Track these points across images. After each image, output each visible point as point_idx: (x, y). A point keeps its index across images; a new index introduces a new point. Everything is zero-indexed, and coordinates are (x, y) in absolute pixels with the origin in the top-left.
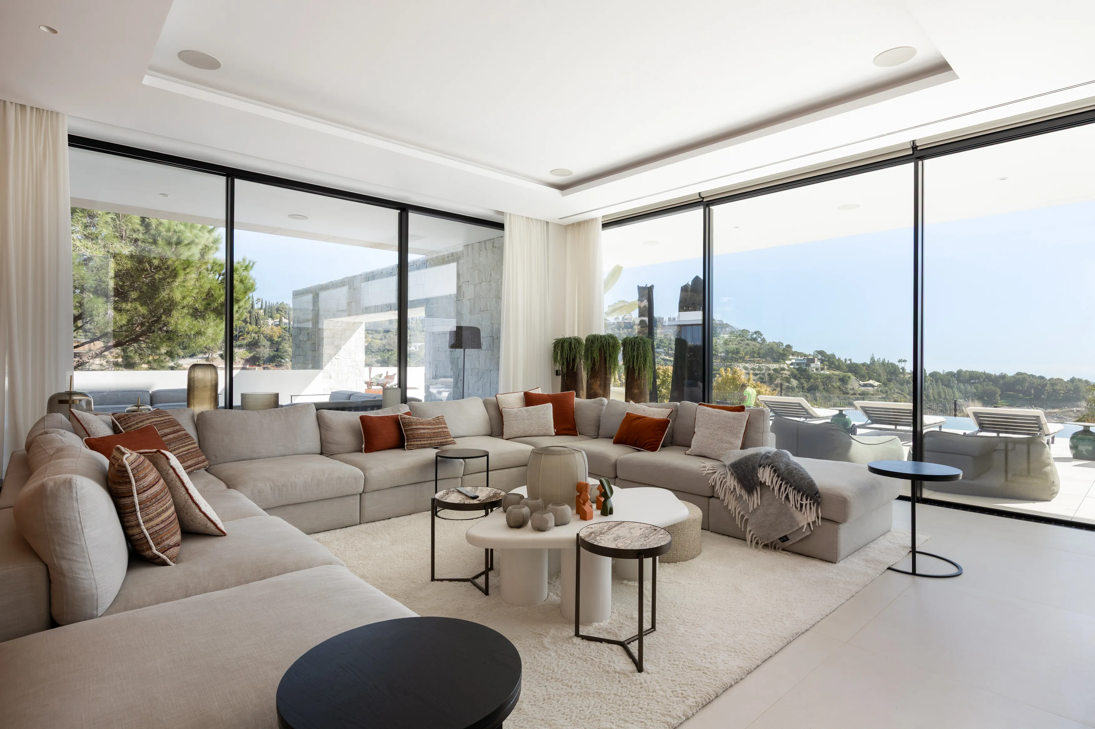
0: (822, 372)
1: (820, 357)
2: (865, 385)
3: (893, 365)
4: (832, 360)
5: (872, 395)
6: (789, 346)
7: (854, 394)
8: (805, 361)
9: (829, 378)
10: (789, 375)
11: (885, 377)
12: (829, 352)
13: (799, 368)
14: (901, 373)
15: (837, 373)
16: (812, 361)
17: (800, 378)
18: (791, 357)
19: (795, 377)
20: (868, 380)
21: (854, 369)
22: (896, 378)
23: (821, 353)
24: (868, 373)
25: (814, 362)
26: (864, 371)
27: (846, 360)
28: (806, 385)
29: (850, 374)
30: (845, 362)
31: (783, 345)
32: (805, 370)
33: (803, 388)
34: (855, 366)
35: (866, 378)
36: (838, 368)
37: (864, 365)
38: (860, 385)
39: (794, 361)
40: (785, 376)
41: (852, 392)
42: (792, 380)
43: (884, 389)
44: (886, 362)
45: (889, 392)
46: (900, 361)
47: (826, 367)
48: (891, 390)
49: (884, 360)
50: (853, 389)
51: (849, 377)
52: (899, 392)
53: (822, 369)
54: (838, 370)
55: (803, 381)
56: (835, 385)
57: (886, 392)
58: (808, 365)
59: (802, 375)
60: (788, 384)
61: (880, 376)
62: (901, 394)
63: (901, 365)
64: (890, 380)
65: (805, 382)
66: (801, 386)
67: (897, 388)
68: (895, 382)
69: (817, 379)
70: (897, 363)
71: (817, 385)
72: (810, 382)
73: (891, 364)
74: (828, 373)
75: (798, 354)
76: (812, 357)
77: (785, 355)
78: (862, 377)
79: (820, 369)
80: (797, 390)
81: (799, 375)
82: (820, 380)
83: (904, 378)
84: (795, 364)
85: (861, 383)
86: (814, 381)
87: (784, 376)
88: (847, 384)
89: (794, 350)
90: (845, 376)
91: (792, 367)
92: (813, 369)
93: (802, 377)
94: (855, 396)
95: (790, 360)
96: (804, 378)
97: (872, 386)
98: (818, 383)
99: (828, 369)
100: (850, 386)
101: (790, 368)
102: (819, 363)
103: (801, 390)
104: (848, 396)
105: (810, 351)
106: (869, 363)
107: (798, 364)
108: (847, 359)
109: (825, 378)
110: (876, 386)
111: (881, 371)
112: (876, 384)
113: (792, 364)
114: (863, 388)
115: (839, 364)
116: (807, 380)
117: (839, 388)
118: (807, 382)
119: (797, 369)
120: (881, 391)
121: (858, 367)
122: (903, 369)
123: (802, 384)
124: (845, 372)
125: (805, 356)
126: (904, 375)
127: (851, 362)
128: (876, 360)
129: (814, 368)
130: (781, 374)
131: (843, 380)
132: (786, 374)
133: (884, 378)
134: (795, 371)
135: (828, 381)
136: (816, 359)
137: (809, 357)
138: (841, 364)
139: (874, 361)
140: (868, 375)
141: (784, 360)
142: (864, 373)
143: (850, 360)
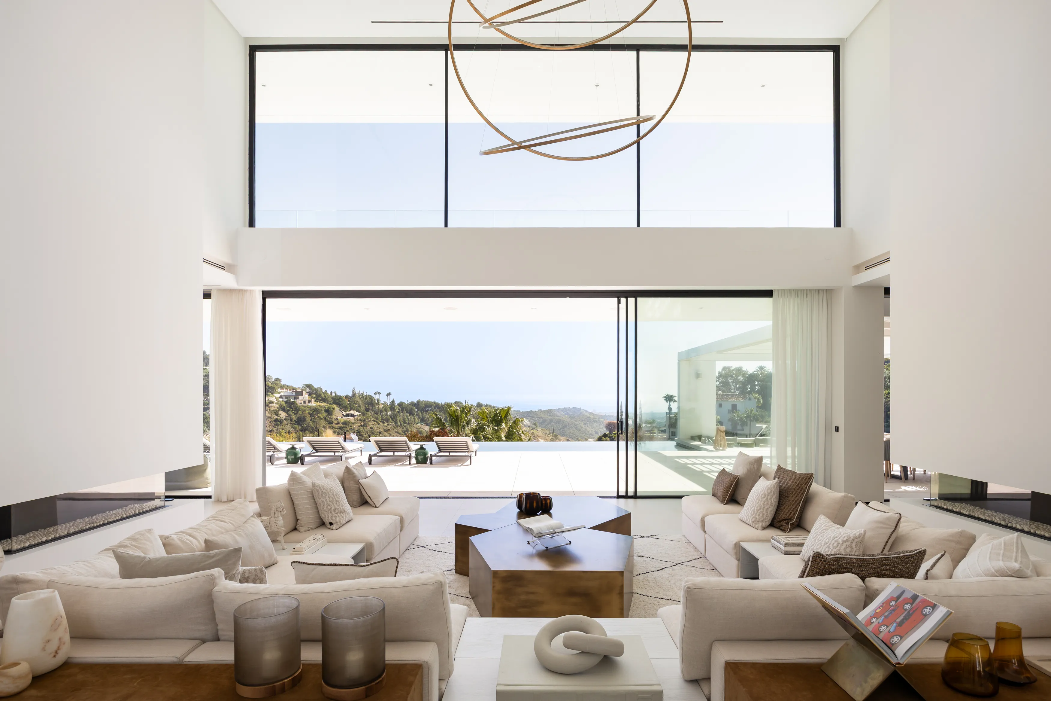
0: (310, 404)
1: (308, 390)
2: (347, 415)
3: (370, 397)
4: (318, 393)
5: (353, 424)
6: (277, 380)
7: (338, 423)
8: (294, 394)
9: (316, 410)
10: (278, 408)
11: (364, 408)
12: (316, 386)
13: (287, 400)
14: (377, 404)
15: (323, 404)
16: (300, 394)
17: (288, 410)
18: (280, 390)
19: (283, 410)
20: (350, 411)
21: (337, 400)
22: (372, 408)
23: (309, 386)
24: (350, 405)
25: (302, 395)
26: (346, 402)
27: (331, 393)
28: (294, 417)
29: (334, 406)
30: (331, 394)
31: (271, 378)
32: (293, 403)
33: (291, 420)
34: (338, 398)
35: (348, 409)
36: (324, 400)
37: (346, 397)
38: (343, 415)
39: (282, 394)
40: (274, 409)
41: (336, 422)
42: (281, 412)
43: (362, 418)
44: (365, 394)
45: (366, 421)
46: (376, 393)
47: (313, 400)
48: (368, 419)
49: (363, 392)
50: (337, 419)
51: (333, 409)
52: (375, 420)
53: (310, 401)
54: (325, 402)
55: (291, 413)
56: (321, 416)
57: (365, 420)
58: (296, 398)
59: (290, 407)
60: (276, 417)
61: (360, 407)
62: (376, 422)
63: (376, 397)
64: (367, 410)
65: (293, 414)
66: (289, 418)
67: (373, 417)
68: (371, 411)
69: (305, 411)
70: (373, 395)
71: (304, 417)
72: (298, 414)
73: (369, 396)
74: (315, 405)
75: (287, 387)
76: (301, 390)
77: (274, 388)
78: (345, 408)
79: (307, 402)
80: (285, 422)
81: (287, 408)
82: (307, 412)
83: (378, 408)
84: (284, 397)
85: (344, 413)
86: (301, 413)
87: (272, 409)
88: (332, 415)
89: (283, 383)
90: (330, 408)
91: (281, 400)
92: (301, 402)
93: (291, 409)
94: (338, 425)
95: (279, 393)
96: (292, 410)
97: (353, 415)
98: (305, 415)
99: (316, 401)
100: (334, 417)
101: (279, 401)
102: (307, 396)
103: (289, 422)
104: (333, 425)
105: (299, 384)
106: (351, 395)
107: (287, 397)
108: (333, 392)
109: (313, 410)
110: (356, 416)
111: (361, 403)
112: (356, 413)
113: (280, 397)
114: (345, 418)
115: (325, 397)
116: (295, 412)
117: (325, 418)
118: (295, 414)
119: (286, 402)
120: (360, 420)
121: (342, 399)
122: (378, 400)
123: (290, 416)
124: (331, 404)
125: (293, 389)
126: (379, 405)
127: (336, 394)
128: (357, 393)
129: (302, 400)
130: (270, 407)
131: (329, 412)
132: (274, 407)
133: (362, 408)
134: (284, 403)
135: (315, 413)
136: (304, 392)
137: (298, 390)
138: (327, 396)
139: (355, 394)
140: (350, 406)
141: (273, 393)
142: (346, 404)
143: (335, 392)
